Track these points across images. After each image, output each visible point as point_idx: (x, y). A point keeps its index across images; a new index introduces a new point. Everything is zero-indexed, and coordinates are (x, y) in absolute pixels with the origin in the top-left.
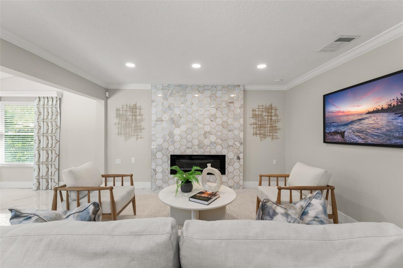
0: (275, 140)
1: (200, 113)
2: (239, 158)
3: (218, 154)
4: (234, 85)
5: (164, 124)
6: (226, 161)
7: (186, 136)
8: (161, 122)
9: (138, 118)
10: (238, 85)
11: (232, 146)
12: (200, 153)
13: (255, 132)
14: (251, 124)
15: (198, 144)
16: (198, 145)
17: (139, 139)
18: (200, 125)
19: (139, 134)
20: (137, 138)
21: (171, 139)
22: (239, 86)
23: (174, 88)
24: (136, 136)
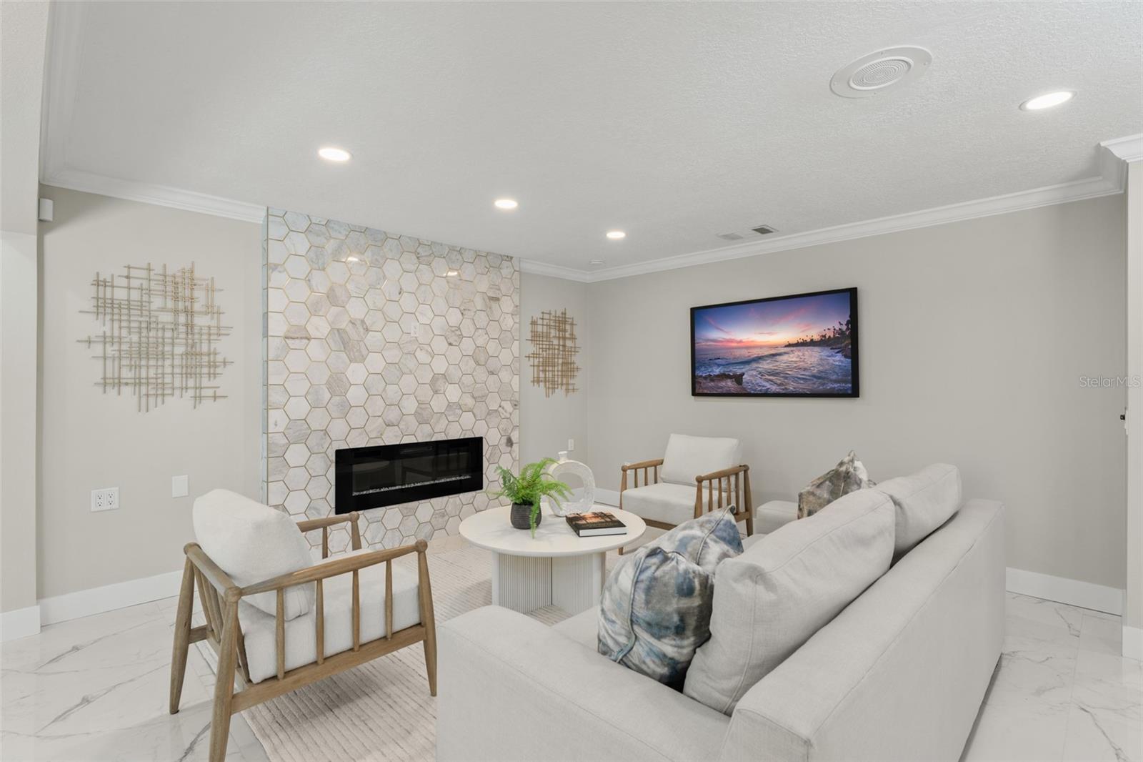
0: (571, 393)
1: (423, 320)
2: (510, 442)
3: (466, 437)
4: (501, 256)
5: (315, 349)
6: (484, 454)
7: (384, 390)
8: (306, 341)
9: (200, 321)
10: (508, 257)
11: (496, 411)
12: (421, 438)
13: (536, 376)
14: (529, 357)
15: (416, 412)
16: (416, 414)
17: (207, 403)
18: (422, 356)
19: (205, 382)
20: (198, 398)
21: (336, 399)
22: (512, 258)
23: (347, 236)
24: (191, 393)
